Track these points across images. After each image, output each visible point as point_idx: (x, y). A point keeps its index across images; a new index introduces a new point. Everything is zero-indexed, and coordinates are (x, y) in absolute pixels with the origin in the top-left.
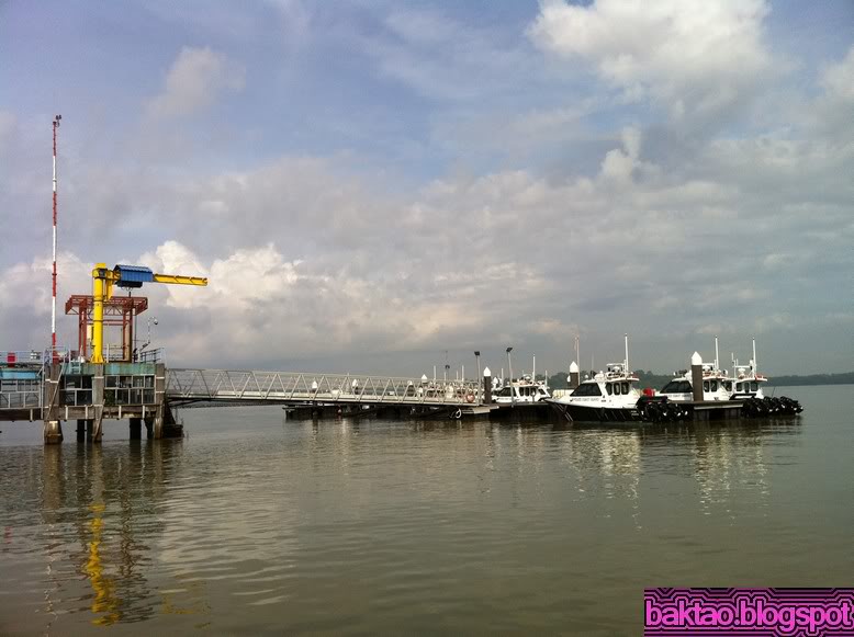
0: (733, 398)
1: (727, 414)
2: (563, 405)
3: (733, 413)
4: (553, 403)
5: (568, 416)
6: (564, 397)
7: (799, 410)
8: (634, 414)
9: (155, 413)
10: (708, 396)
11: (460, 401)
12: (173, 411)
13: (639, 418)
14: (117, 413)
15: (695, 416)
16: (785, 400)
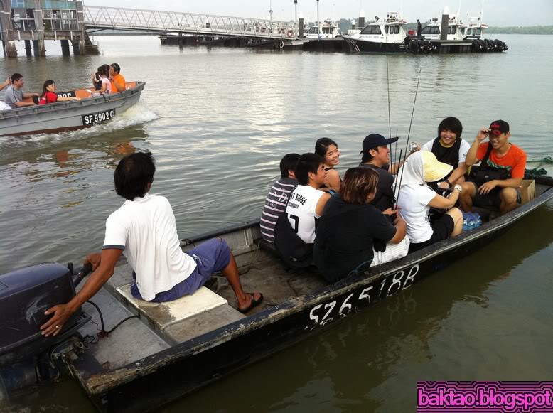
0: (465, 39)
1: (461, 49)
2: (354, 40)
3: (465, 49)
4: (348, 39)
5: (357, 48)
6: (356, 35)
7: (506, 49)
8: (402, 47)
9: (79, 36)
10: (450, 37)
11: (285, 36)
12: (91, 37)
13: (404, 50)
14: (54, 36)
15: (441, 49)
16: (498, 42)
